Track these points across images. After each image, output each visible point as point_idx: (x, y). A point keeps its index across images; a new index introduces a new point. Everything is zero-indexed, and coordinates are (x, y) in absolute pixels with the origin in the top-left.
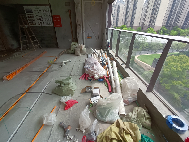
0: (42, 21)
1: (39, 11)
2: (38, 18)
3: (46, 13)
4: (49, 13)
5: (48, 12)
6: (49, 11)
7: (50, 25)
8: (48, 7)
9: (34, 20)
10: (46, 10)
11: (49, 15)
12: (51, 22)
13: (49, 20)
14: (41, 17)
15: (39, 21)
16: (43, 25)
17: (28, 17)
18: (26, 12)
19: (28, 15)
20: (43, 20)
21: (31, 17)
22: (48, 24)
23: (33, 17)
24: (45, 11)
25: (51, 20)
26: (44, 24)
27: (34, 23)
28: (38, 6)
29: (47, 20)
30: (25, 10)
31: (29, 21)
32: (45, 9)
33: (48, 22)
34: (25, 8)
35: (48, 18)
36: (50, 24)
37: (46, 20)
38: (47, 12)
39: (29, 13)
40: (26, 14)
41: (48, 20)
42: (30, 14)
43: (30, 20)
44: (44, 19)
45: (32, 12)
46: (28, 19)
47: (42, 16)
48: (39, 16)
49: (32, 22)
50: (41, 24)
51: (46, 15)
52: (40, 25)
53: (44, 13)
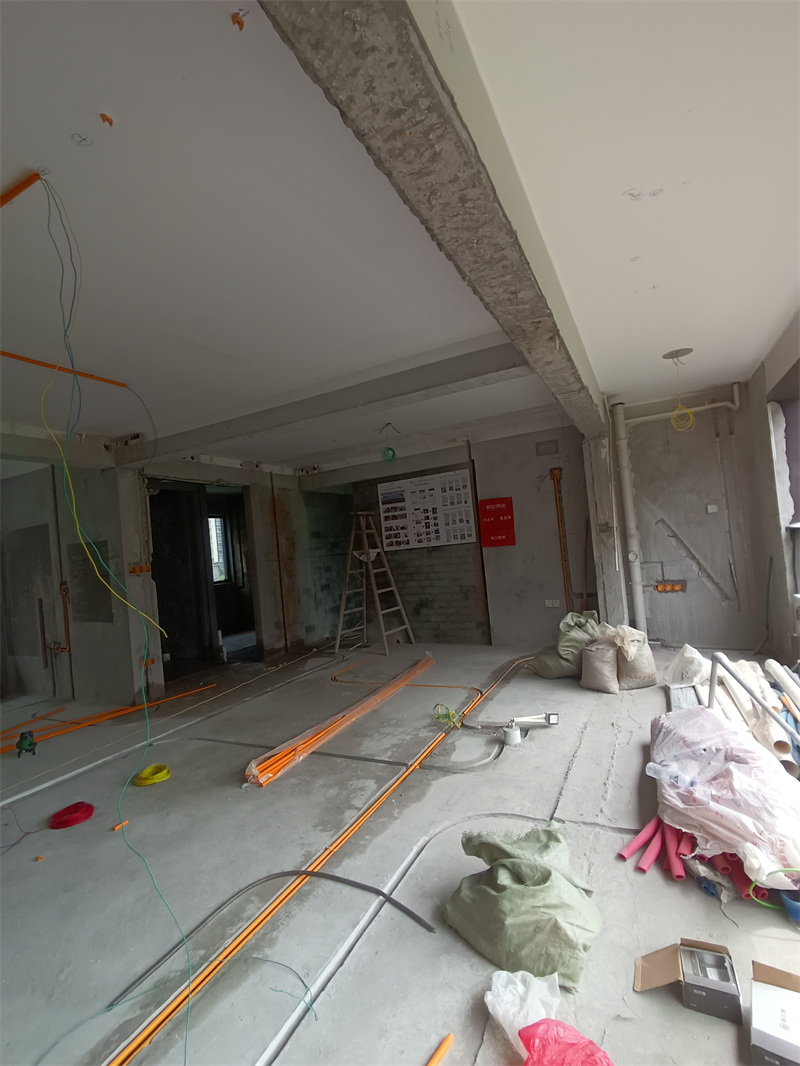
0: (433, 528)
1: (427, 493)
2: (423, 516)
3: (452, 498)
4: (466, 494)
5: (462, 491)
6: (465, 487)
7: (464, 541)
8: (466, 473)
9: (403, 528)
10: (453, 485)
11: (466, 502)
12: (469, 528)
13: (461, 521)
14: (430, 515)
15: (425, 530)
16: (435, 543)
17: (387, 518)
18: (383, 504)
19: (388, 510)
20: (436, 525)
21: (395, 518)
22: (455, 537)
23: (405, 516)
24: (451, 489)
25: (468, 521)
26: (438, 538)
27: (402, 539)
28: (425, 477)
29: (454, 522)
30: (380, 497)
31: (384, 534)
32: (451, 482)
33: (455, 531)
34: (382, 488)
35: (460, 513)
36: (463, 537)
37: (447, 524)
38: (458, 492)
39: (390, 506)
40: (382, 508)
41: (458, 521)
42: (395, 509)
43: (391, 529)
44: (441, 521)
45: (403, 500)
46: (384, 524)
47: (434, 510)
48: (426, 511)
49: (396, 536)
50: (429, 540)
51: (452, 503)
52: (425, 544)
53: (443, 497)
